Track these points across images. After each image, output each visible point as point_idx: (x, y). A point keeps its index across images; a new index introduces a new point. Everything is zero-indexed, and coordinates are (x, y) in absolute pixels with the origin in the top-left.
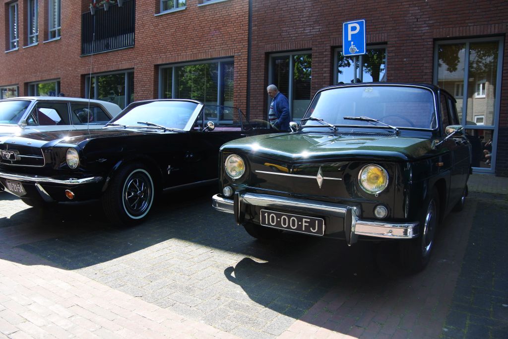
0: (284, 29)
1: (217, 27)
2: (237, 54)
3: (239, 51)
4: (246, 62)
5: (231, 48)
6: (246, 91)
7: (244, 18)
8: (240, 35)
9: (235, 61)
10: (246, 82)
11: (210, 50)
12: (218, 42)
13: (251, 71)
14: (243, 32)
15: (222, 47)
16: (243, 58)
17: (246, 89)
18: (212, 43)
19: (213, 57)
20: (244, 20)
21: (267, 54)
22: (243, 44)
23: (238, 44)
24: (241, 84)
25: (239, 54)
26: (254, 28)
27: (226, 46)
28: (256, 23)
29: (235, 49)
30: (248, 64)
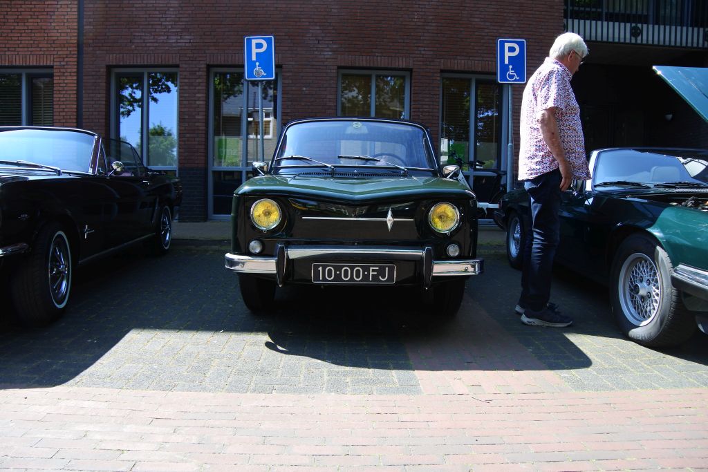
0: (137, 34)
1: (20, 17)
2: (58, 63)
3: (62, 60)
4: (75, 78)
5: (46, 53)
6: (75, 121)
7: (69, 10)
8: (63, 34)
9: (55, 74)
10: (75, 106)
11: (7, 53)
12: (23, 42)
13: (84, 92)
14: (69, 31)
15: (30, 49)
16: (69, 70)
17: (75, 117)
18: (10, 42)
19: (14, 64)
20: (69, 13)
21: (109, 68)
22: (70, 49)
23: (59, 49)
24: (66, 110)
25: (62, 63)
26: (88, 27)
27: (38, 49)
28: (92, 20)
29: (55, 56)
30: (78, 80)
